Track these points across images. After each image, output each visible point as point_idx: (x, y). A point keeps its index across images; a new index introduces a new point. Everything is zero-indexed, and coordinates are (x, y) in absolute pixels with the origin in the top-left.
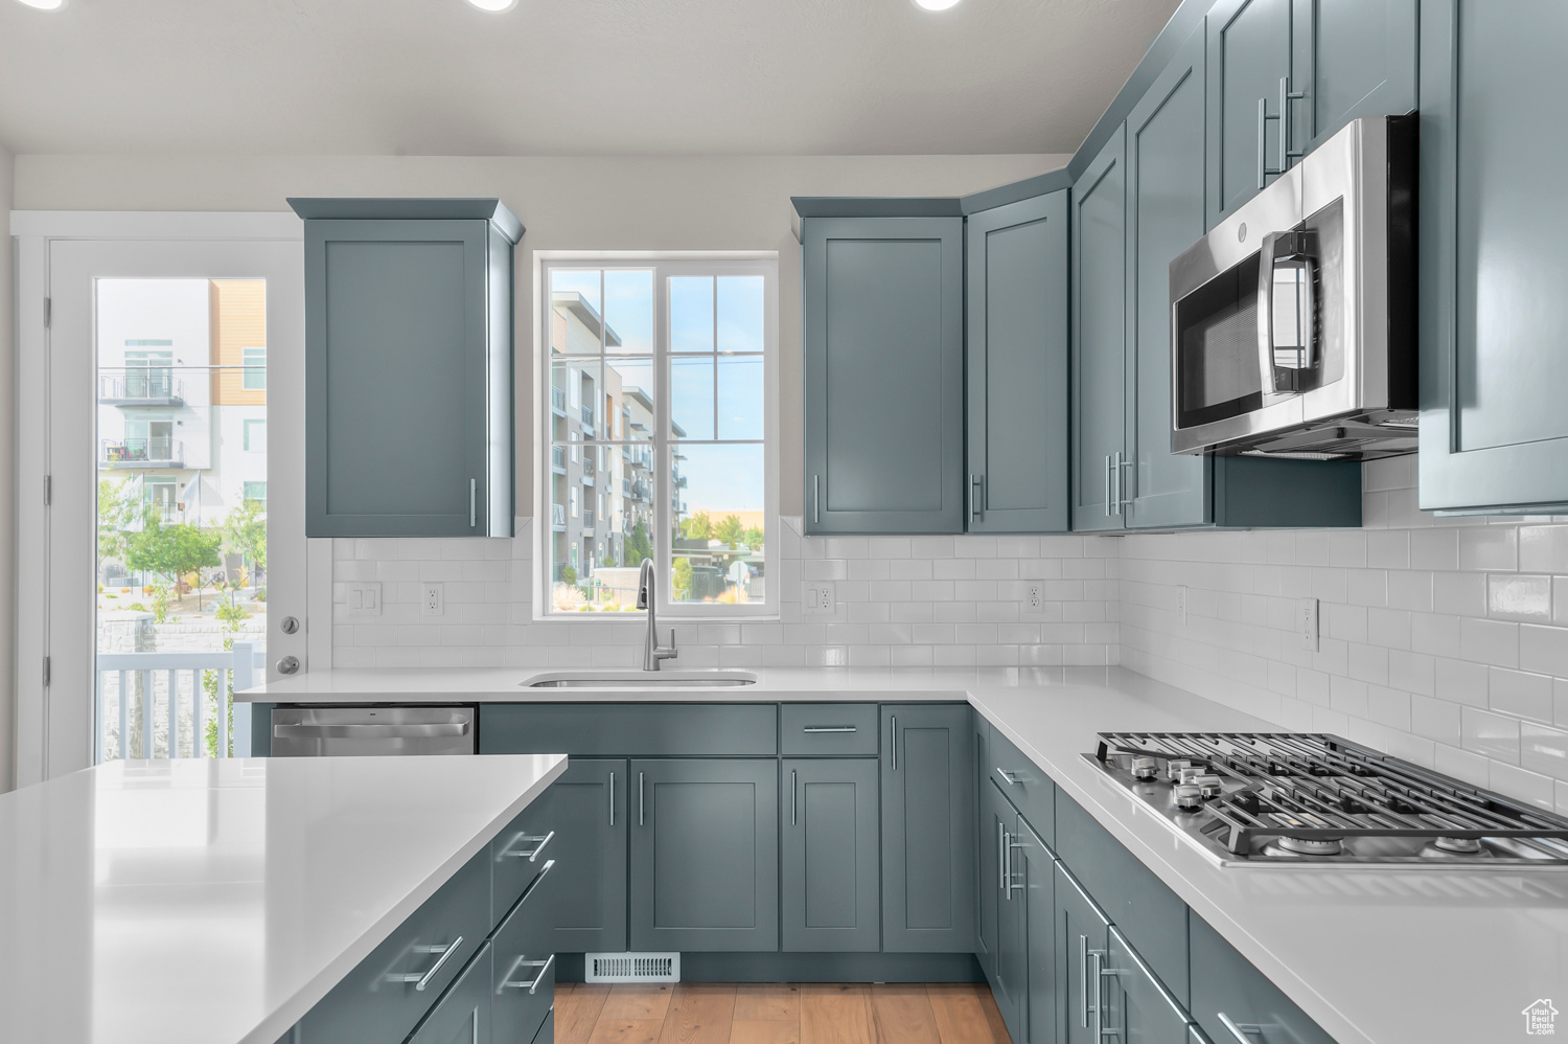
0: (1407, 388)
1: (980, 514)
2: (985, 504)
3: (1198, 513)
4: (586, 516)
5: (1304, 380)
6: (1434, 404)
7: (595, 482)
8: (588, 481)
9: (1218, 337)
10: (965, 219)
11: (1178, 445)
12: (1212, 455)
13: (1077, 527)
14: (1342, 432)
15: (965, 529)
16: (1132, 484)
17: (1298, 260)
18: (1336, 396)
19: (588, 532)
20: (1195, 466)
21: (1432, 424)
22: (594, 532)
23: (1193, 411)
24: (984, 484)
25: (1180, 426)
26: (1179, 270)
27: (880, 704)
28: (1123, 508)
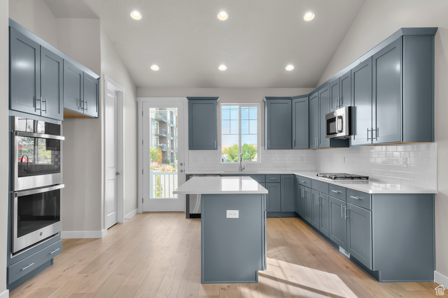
0: (350, 133)
1: (294, 146)
2: (295, 144)
3: (329, 146)
4: (171, 147)
5: (341, 131)
6: (352, 135)
7: (173, 138)
8: (172, 138)
9: (331, 124)
10: (292, 100)
11: (327, 137)
12: (331, 139)
13: (310, 148)
14: (345, 137)
15: (292, 148)
16: (320, 142)
17: (340, 119)
18: (344, 134)
19: (172, 151)
20: (329, 140)
21: (352, 137)
22: (173, 151)
23: (328, 133)
24: (295, 141)
25: (327, 135)
26: (327, 116)
27: (281, 175)
28: (318, 145)
